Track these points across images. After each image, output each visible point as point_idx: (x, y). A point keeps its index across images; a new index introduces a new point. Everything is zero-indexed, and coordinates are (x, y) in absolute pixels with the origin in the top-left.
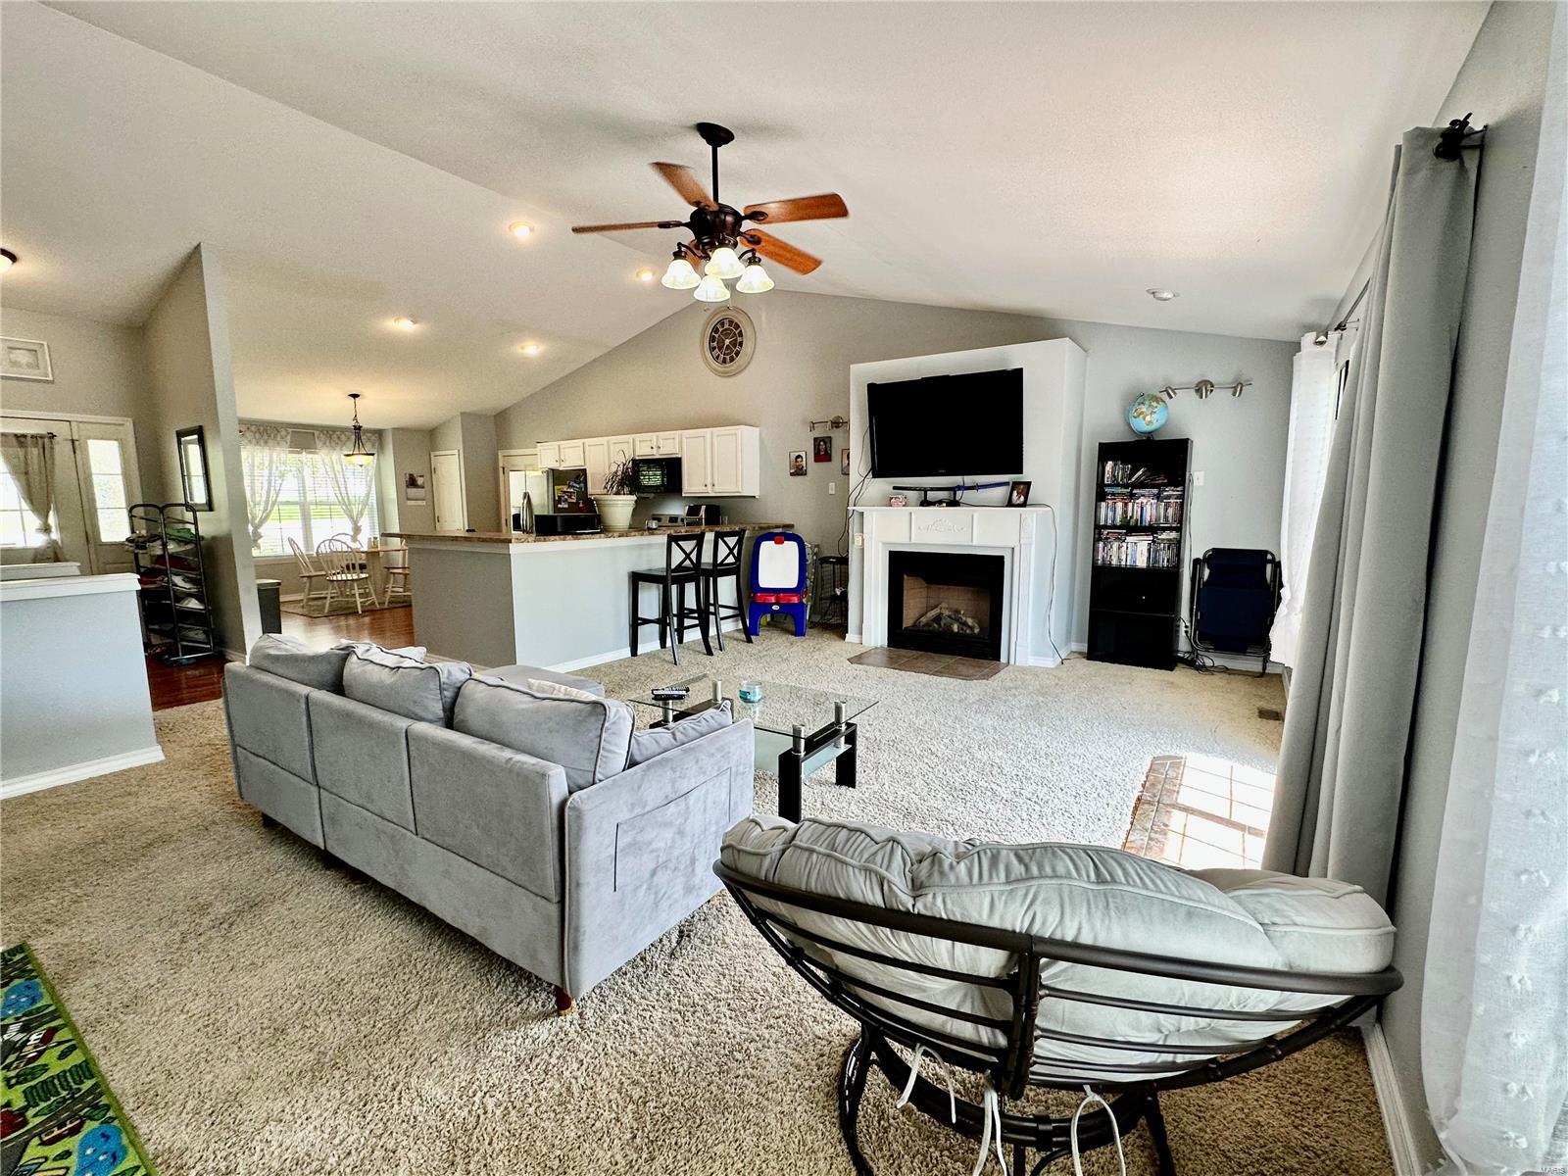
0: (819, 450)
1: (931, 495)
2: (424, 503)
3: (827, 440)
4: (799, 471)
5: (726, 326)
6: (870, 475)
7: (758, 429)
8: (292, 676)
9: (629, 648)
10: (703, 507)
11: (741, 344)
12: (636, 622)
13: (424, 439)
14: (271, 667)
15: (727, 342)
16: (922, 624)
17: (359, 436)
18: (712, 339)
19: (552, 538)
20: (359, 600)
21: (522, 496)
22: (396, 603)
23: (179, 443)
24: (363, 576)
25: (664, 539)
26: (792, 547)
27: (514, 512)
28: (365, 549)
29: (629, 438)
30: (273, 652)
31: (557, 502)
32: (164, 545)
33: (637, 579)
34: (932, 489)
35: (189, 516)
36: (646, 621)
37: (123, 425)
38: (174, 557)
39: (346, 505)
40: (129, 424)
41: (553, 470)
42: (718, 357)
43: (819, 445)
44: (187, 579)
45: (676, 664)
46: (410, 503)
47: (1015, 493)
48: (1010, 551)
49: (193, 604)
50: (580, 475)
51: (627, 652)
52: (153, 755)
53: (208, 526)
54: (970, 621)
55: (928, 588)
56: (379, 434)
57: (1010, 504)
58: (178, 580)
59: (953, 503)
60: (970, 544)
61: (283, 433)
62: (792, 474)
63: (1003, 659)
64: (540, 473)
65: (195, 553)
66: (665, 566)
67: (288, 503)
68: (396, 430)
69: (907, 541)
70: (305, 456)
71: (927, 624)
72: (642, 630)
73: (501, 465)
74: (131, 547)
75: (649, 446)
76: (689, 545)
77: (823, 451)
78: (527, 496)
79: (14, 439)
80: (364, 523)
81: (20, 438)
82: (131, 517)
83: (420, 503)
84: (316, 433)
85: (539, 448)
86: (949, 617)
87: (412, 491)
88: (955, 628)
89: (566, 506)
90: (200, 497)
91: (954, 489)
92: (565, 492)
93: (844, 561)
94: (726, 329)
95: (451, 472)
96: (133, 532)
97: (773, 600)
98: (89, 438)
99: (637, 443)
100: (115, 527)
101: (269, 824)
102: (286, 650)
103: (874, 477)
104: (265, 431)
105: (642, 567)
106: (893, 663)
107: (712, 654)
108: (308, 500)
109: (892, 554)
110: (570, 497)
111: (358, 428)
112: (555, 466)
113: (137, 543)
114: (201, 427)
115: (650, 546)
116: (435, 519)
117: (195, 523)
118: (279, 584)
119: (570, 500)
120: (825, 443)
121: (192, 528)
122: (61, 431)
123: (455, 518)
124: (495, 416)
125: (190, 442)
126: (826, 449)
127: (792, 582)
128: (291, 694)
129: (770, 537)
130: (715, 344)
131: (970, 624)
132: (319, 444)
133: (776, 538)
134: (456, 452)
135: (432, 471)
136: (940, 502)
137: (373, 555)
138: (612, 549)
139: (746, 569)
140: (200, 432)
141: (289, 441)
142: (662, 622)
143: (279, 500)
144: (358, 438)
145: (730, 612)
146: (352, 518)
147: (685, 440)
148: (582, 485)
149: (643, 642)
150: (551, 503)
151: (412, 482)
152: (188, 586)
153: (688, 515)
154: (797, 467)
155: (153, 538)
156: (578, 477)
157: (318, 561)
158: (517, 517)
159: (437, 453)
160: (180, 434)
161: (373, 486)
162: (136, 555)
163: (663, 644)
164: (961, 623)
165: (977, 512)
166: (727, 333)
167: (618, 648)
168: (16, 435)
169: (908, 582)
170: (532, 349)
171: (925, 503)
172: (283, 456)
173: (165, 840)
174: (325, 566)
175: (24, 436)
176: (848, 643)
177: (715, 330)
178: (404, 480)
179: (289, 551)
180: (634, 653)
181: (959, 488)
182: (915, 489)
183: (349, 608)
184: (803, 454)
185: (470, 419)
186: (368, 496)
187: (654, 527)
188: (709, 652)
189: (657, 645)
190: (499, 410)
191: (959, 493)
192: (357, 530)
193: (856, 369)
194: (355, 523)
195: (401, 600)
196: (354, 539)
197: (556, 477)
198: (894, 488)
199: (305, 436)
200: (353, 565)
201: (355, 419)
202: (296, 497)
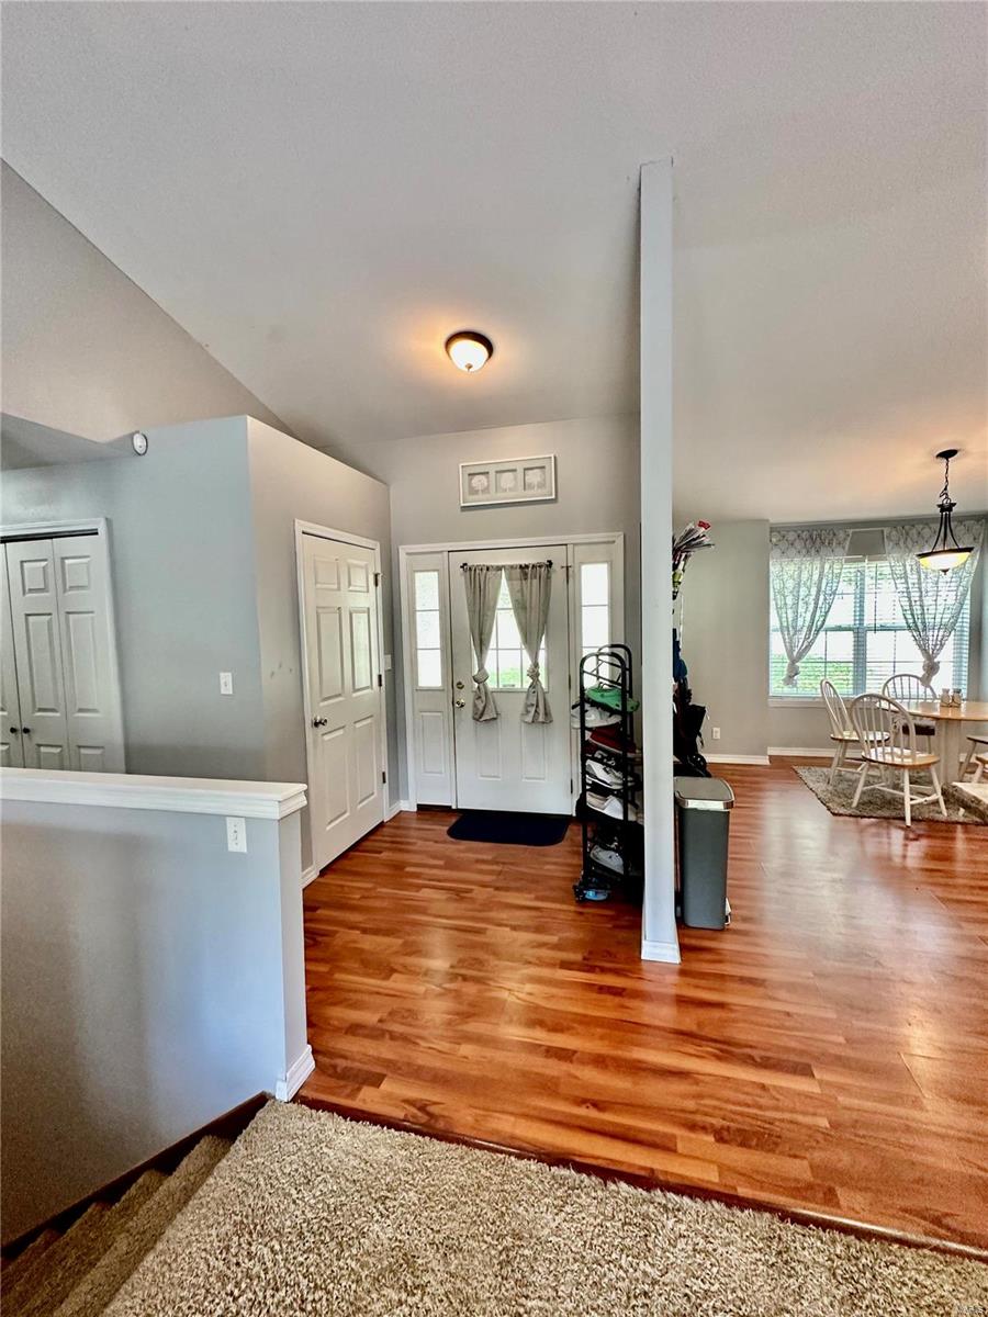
17: (947, 523)
28: (935, 710)
37: (614, 542)
39: (917, 627)
40: (620, 541)
49: (612, 808)
61: (841, 535)
67: (839, 629)
70: (869, 567)
79: (519, 570)
80: (946, 657)
81: (523, 568)
84: (886, 531)
98: (583, 563)
104: (818, 537)
108: (866, 623)
111: (947, 513)
122: (559, 556)
132: (888, 548)
141: (847, 548)
143: (827, 624)
146: (924, 651)
152: (608, 777)
168: (521, 566)
172: (837, 568)
175: (527, 566)
186: (956, 616)
192: (932, 668)
194: (930, 659)
196: (922, 688)
199: (870, 537)
201: (945, 492)
202: (849, 621)
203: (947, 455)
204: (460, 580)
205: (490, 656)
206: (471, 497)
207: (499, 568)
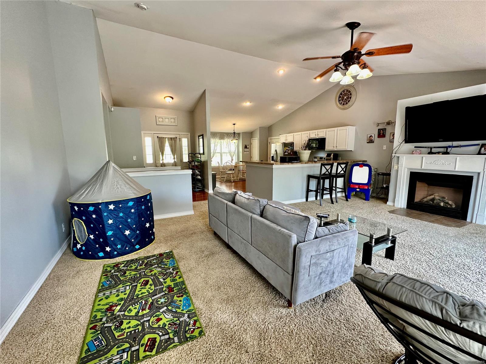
0: (380, 133)
1: (434, 150)
2: (248, 153)
3: (384, 130)
4: (371, 141)
5: (345, 92)
6: (404, 142)
7: (355, 127)
8: (223, 197)
9: (305, 199)
10: (332, 154)
11: (351, 98)
12: (308, 191)
13: (250, 135)
14: (219, 195)
15: (345, 97)
16: (424, 201)
17: (235, 135)
18: (340, 97)
19: (285, 163)
20: (232, 179)
21: (275, 151)
22: (241, 180)
23: (199, 138)
24: (233, 172)
25: (320, 165)
26: (366, 169)
27: (272, 155)
28: (234, 165)
29: (308, 132)
30: (219, 191)
31: (284, 152)
32: (195, 163)
33: (309, 177)
34: (435, 147)
35: (199, 156)
36: (312, 191)
37: (188, 135)
38: (196, 166)
39: (230, 153)
41: (284, 143)
42: (341, 103)
43: (380, 131)
44: (199, 171)
45: (321, 205)
46: (245, 153)
47: (483, 149)
49: (199, 177)
50: (292, 144)
51: (304, 200)
52: (191, 212)
53: (203, 158)
54: (450, 202)
55: (428, 187)
56: (239, 134)
57: (479, 153)
58: (197, 171)
59: (447, 153)
60: (454, 170)
61: (218, 135)
62: (368, 143)
63: (469, 219)
64: (280, 144)
65: (200, 165)
66: (319, 173)
67: (218, 153)
68: (243, 133)
69: (420, 168)
70: (222, 141)
71: (427, 202)
72: (310, 193)
73: (269, 142)
74: (189, 163)
75: (314, 134)
76: (328, 167)
77: (382, 134)
78: (276, 151)
80: (234, 158)
81: (171, 138)
82: (189, 156)
83: (247, 153)
84: (225, 134)
85: (280, 136)
86: (439, 199)
87: (246, 150)
88: (442, 204)
89: (287, 154)
90: (201, 152)
91: (447, 148)
92: (287, 149)
93: (389, 175)
95: (256, 144)
96: (189, 160)
97: (357, 187)
98: (182, 138)
99: (311, 134)
100: (186, 159)
101: (215, 234)
102: (222, 191)
103: (405, 143)
104: (214, 135)
105: (311, 174)
106: (408, 215)
107: (333, 204)
108: (222, 152)
109: (411, 173)
110: (288, 151)
111: (234, 133)
112: (284, 141)
113: (190, 162)
114: (203, 134)
115: (314, 166)
116: (251, 157)
117: (201, 158)
118: (216, 173)
120: (383, 131)
121: (200, 159)
122: (178, 136)
123: (256, 157)
124: (268, 127)
125: (200, 138)
126: (383, 133)
127: (366, 181)
128: (224, 203)
129: (357, 165)
130: (341, 99)
131: (450, 203)
132: (225, 137)
133: (360, 165)
134: (257, 138)
135: (251, 144)
136: (439, 153)
137: (236, 167)
138: (302, 167)
139: (348, 176)
140: (202, 135)
141: (219, 137)
142: (316, 191)
143: (216, 152)
144: (234, 135)
145: (340, 190)
146: (231, 156)
147: (327, 132)
148: (292, 147)
149: (310, 197)
150: (283, 153)
151: (246, 147)
152: (198, 173)
153: (326, 157)
154: (370, 140)
155: (193, 161)
156: (291, 145)
157: (224, 168)
158: (273, 157)
159: (253, 139)
160: (199, 136)
161: (237, 149)
162: (189, 165)
163: (316, 199)
164: (445, 203)
165: (459, 157)
166: (345, 95)
167: (302, 198)
169: (419, 185)
170: (280, 107)
171: (430, 153)
172: (218, 141)
173: (195, 233)
174: (225, 169)
175: (172, 138)
176: (388, 205)
177: (341, 94)
178: (244, 146)
179: (217, 165)
180: (307, 200)
181: (450, 147)
182: (426, 147)
183: (230, 180)
184: (373, 135)
185: (261, 129)
186: (235, 151)
187: (316, 161)
188: (332, 203)
189: (314, 199)
190: (270, 126)
191: (449, 149)
192: (232, 160)
193: (399, 102)
194: (232, 158)
195: (241, 179)
196: (232, 162)
197: (285, 145)
198: (415, 147)
199: (222, 135)
200: (231, 169)
201: (234, 130)
202: (219, 152)
203: (234, 124)
204: (156, 139)
205: (164, 156)
206: (159, 123)
207: (166, 138)
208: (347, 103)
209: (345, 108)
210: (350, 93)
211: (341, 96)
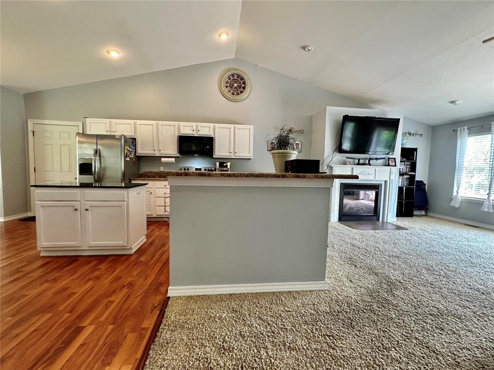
1: (361, 161)
6: (336, 152)
11: (244, 88)
15: (235, 85)
18: (227, 82)
29: (176, 123)
34: (361, 159)
42: (229, 91)
48: (384, 182)
57: (388, 165)
59: (369, 164)
60: (374, 179)
62: (268, 150)
63: (381, 220)
78: (98, 151)
85: (87, 121)
91: (369, 159)
92: (128, 151)
94: (235, 79)
99: (182, 128)
110: (131, 154)
119: (130, 156)
130: (228, 85)
136: (364, 164)
147: (217, 129)
148: (134, 147)
156: (133, 142)
165: (377, 168)
166: (235, 81)
170: (114, 54)
171: (358, 164)
177: (229, 78)
181: (371, 159)
182: (354, 159)
190: (32, 91)
193: (329, 108)
208: (238, 94)
209: (236, 100)
210: (243, 81)
211: (229, 81)
